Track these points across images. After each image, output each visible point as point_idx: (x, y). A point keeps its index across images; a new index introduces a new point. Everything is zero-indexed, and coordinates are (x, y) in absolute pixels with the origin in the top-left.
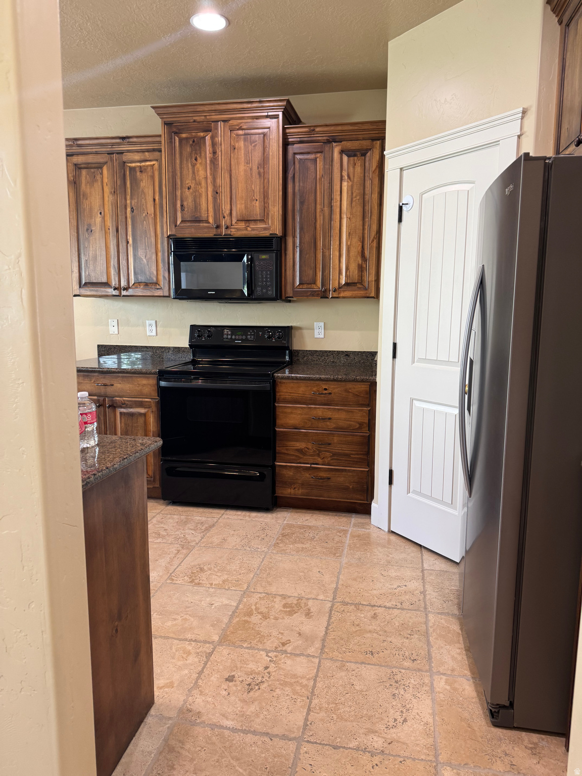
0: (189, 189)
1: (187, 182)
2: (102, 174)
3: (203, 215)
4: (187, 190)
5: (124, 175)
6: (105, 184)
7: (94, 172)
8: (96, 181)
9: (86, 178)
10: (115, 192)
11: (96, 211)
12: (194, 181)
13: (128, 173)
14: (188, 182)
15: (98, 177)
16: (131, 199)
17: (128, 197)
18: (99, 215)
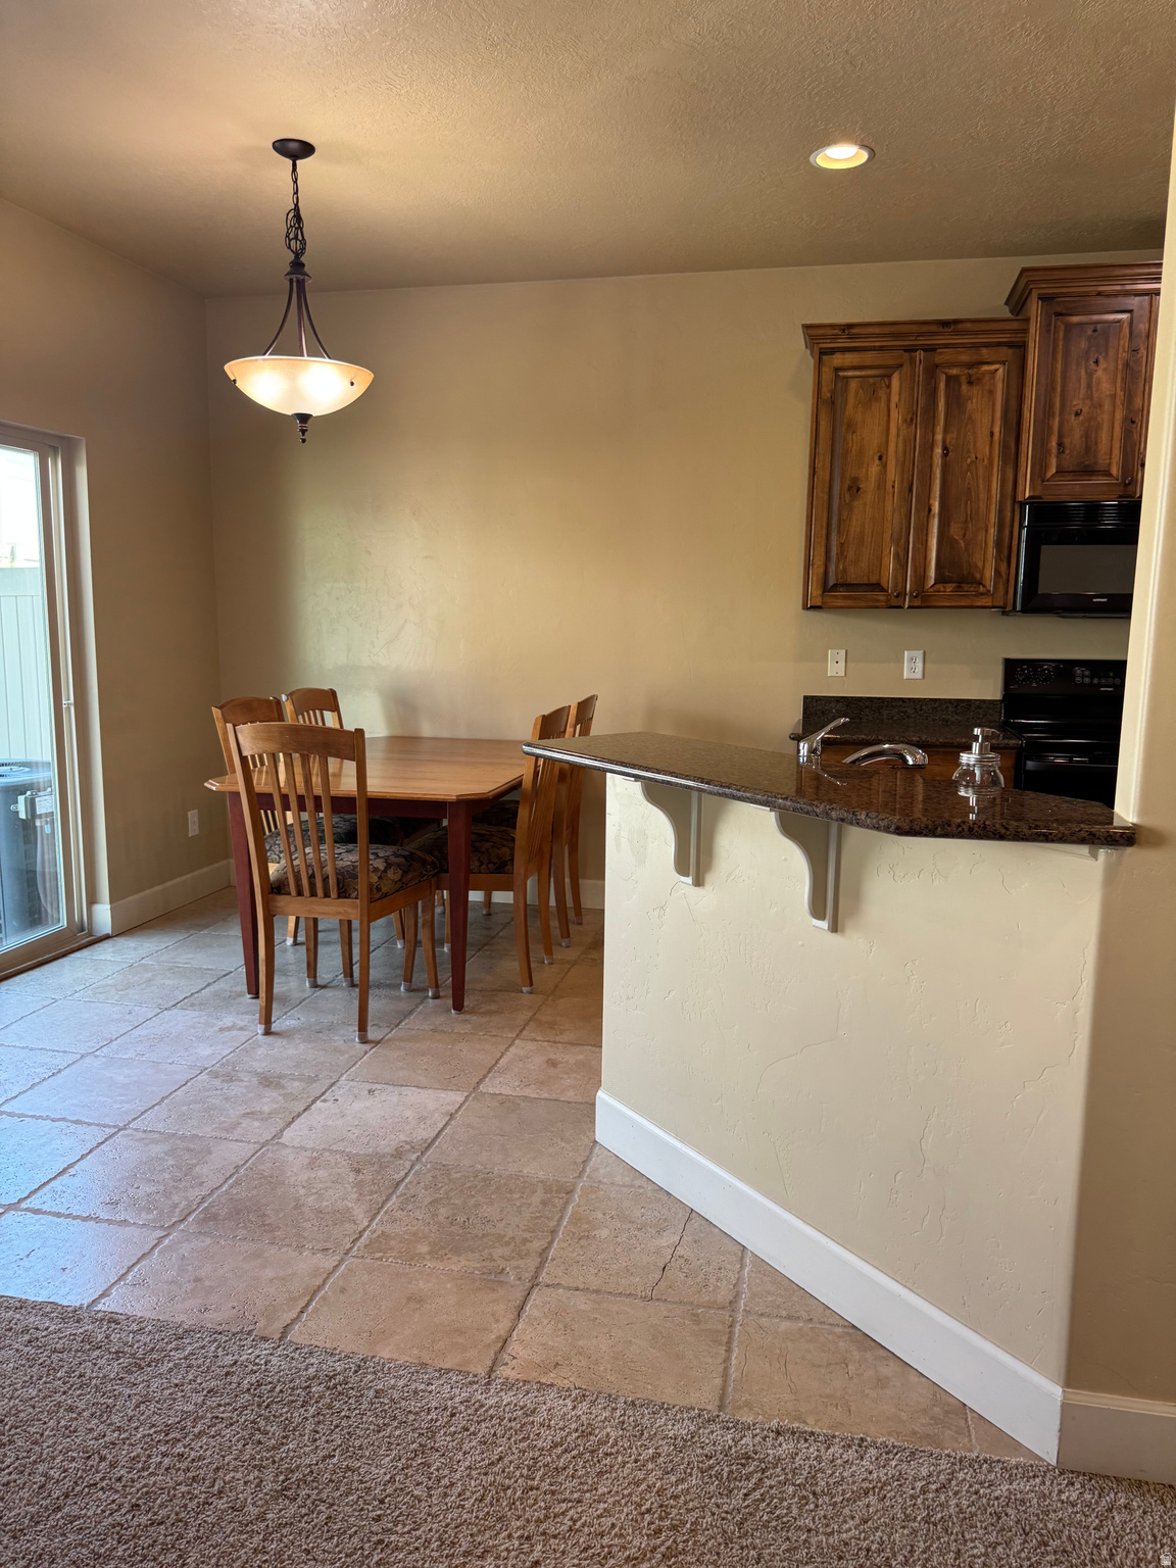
0: (1077, 414)
1: (1075, 403)
2: (889, 386)
3: (1101, 462)
4: (1073, 417)
5: (935, 390)
6: (893, 406)
7: (875, 384)
8: (878, 399)
9: (857, 393)
10: (912, 420)
11: (871, 453)
12: (1088, 402)
13: (942, 386)
14: (1077, 403)
15: (882, 394)
16: (946, 431)
17: (940, 429)
18: (877, 462)
